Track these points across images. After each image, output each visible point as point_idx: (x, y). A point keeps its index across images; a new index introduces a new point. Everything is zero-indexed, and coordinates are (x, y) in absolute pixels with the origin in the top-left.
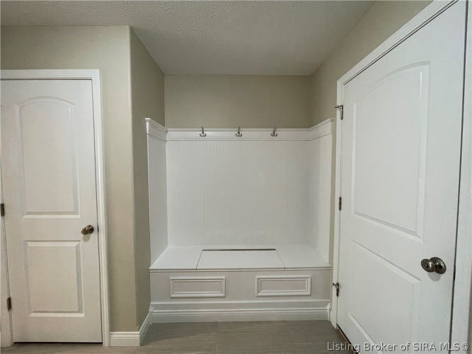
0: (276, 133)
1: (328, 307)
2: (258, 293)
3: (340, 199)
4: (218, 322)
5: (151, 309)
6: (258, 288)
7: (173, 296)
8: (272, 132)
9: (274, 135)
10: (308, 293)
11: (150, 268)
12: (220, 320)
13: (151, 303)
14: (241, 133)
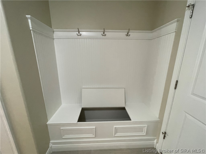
0: (129, 34)
1: (155, 141)
2: (115, 134)
3: (177, 82)
4: (91, 150)
5: (51, 145)
6: (115, 132)
7: (63, 137)
8: (127, 33)
9: (127, 35)
10: (145, 134)
11: (47, 123)
12: (92, 149)
13: (51, 141)
14: (105, 33)
